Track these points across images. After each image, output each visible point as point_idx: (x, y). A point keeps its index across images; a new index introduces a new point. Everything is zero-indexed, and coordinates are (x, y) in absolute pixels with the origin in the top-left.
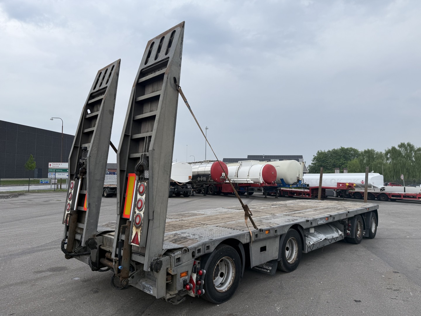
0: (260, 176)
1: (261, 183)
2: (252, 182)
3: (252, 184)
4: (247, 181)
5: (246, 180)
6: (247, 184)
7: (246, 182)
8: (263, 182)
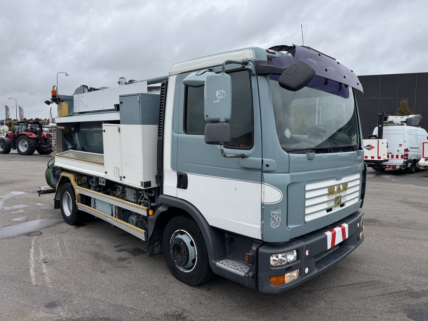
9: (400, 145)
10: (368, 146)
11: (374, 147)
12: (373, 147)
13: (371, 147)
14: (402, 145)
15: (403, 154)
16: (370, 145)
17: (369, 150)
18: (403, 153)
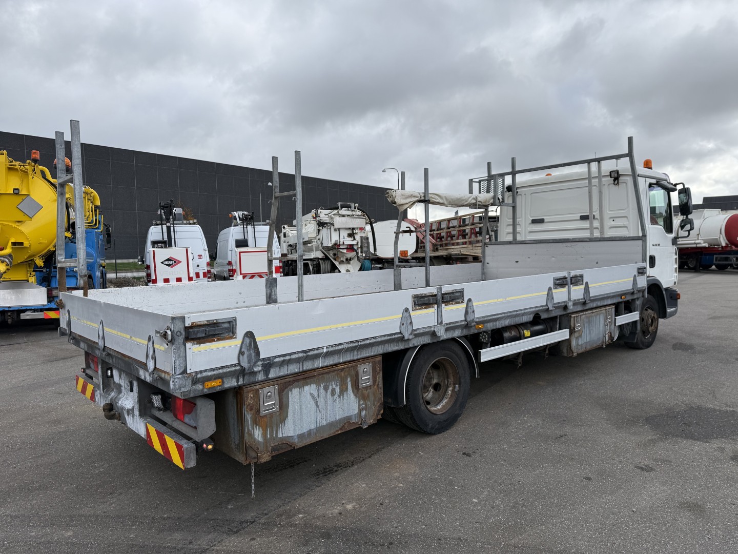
0: (721, 233)
1: (722, 247)
2: (706, 245)
3: (705, 248)
4: (695, 243)
5: (693, 242)
6: (697, 248)
7: (695, 246)
8: (726, 244)
9: (198, 256)
10: (168, 260)
11: (180, 262)
12: (177, 260)
13: (175, 262)
14: (201, 255)
15: (206, 271)
16: (174, 259)
17: (172, 267)
18: (206, 268)
